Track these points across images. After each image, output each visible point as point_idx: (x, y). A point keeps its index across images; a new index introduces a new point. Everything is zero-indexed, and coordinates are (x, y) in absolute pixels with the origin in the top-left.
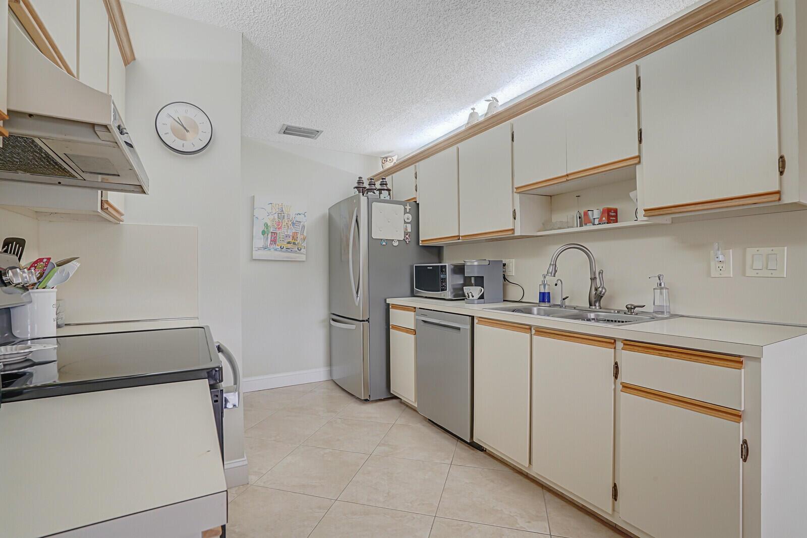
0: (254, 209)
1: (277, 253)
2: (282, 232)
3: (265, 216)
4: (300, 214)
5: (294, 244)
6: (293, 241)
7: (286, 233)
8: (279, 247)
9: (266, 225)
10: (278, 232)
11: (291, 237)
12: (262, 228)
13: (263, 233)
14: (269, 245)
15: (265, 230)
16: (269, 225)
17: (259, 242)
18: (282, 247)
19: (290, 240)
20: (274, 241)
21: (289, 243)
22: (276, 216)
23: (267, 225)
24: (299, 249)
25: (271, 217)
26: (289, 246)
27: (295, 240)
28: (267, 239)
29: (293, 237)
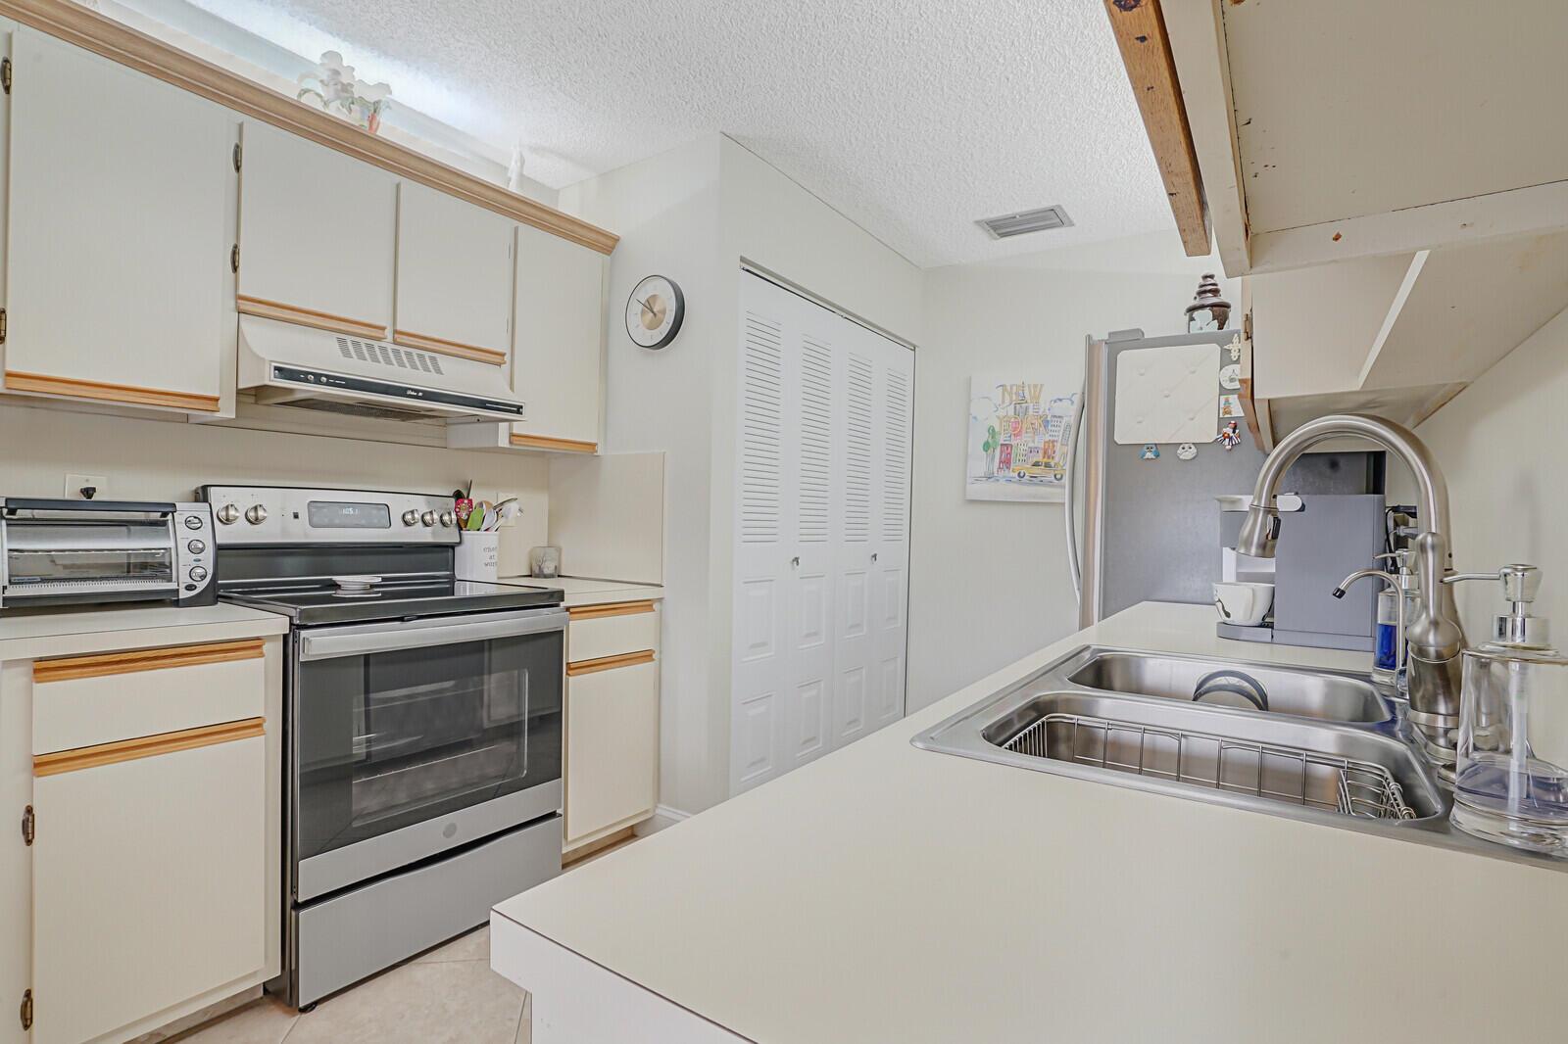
0: (970, 401)
1: (1012, 485)
2: (1022, 444)
3: (990, 412)
4: (1060, 400)
5: (1047, 465)
6: (1045, 460)
7: (1031, 445)
8: (1016, 474)
9: (992, 432)
10: (1013, 443)
11: (1041, 454)
12: (985, 437)
13: (986, 446)
14: (995, 470)
15: (990, 441)
16: (997, 430)
17: (980, 465)
18: (1022, 475)
19: (1039, 458)
20: (1006, 462)
21: (1036, 464)
22: (1011, 412)
23: (993, 430)
24: (1058, 476)
25: (1001, 413)
26: (1036, 471)
27: (1049, 458)
28: (993, 459)
29: (1045, 453)
